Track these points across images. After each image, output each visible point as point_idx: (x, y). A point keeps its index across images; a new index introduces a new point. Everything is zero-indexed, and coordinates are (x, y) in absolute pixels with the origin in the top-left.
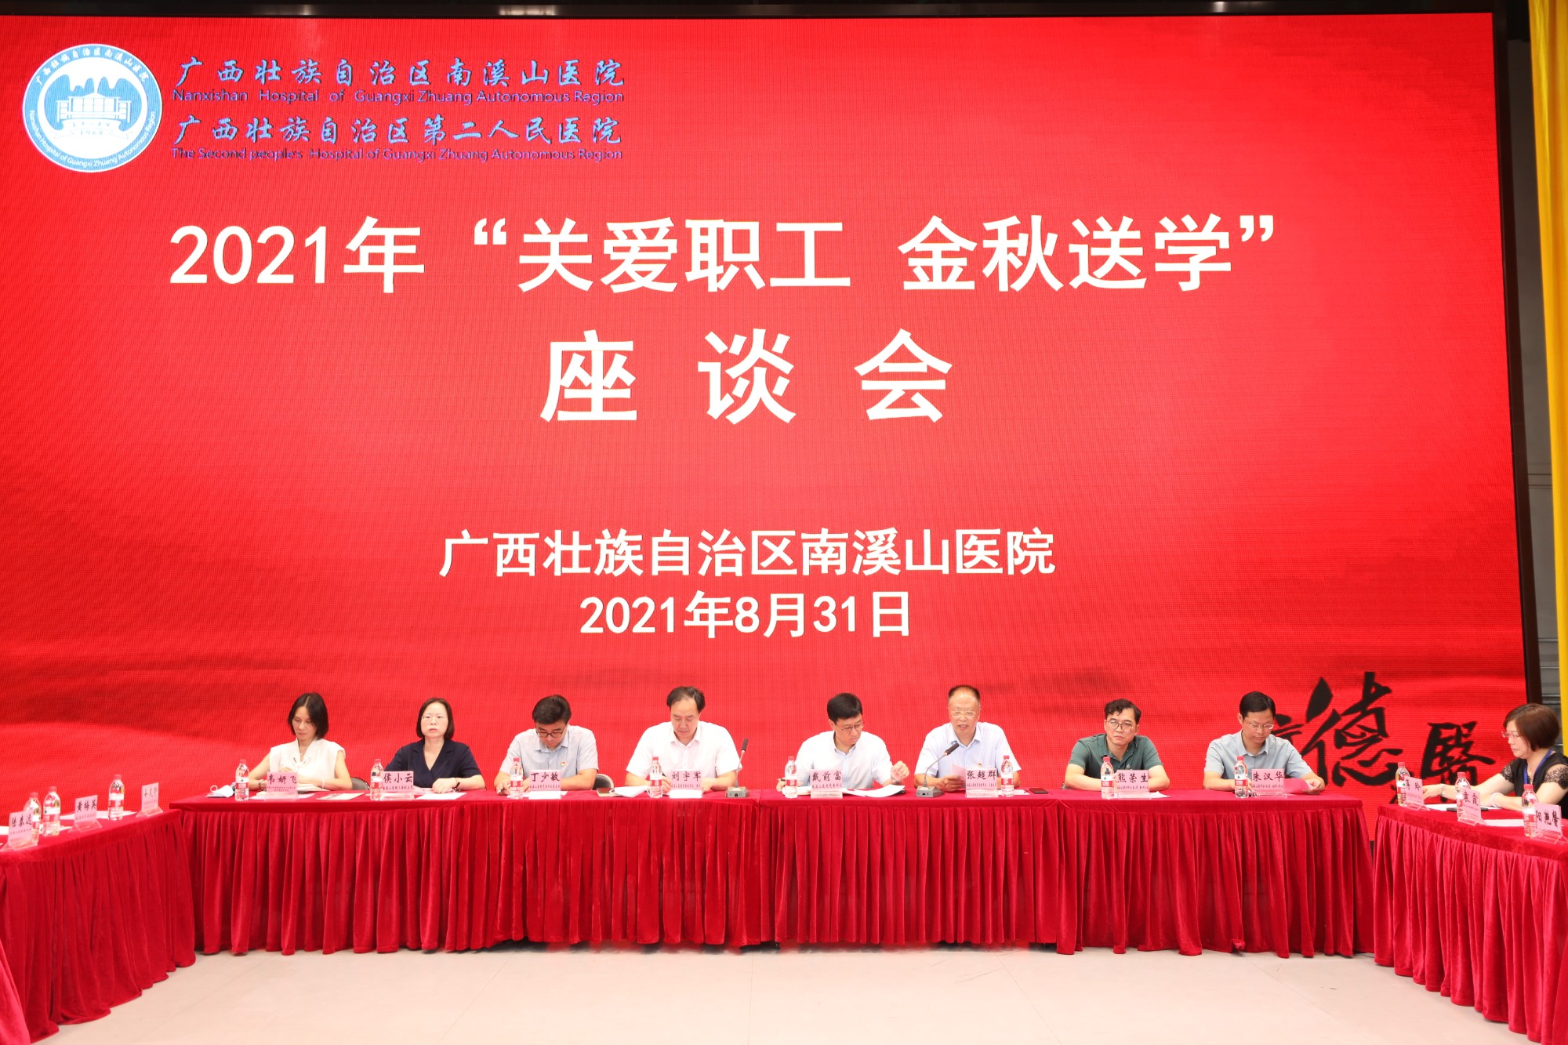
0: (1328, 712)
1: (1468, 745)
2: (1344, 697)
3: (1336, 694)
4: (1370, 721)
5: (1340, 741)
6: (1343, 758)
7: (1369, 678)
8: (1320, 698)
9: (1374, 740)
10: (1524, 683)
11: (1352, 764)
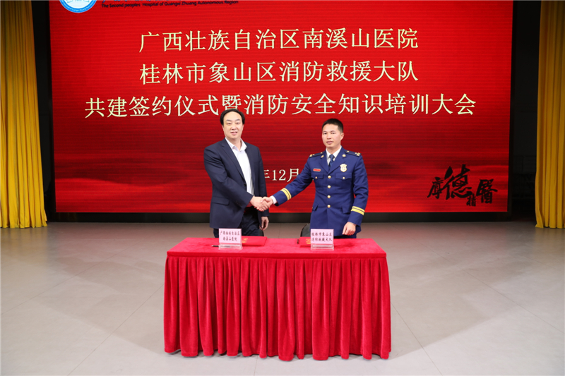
0: (450, 177)
1: (491, 186)
2: (456, 172)
3: (454, 170)
4: (463, 179)
5: (454, 185)
6: (455, 190)
7: (464, 167)
8: (449, 172)
9: (464, 185)
10: (508, 167)
11: (457, 192)
